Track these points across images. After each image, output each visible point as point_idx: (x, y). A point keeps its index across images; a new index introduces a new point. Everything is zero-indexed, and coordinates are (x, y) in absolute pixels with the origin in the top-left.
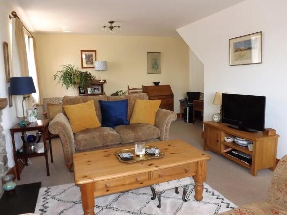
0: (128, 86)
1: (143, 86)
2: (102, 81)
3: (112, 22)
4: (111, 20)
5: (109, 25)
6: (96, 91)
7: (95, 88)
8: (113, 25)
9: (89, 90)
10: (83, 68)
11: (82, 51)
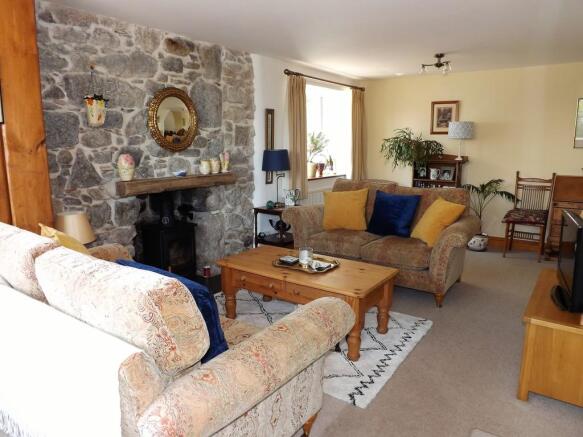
0: (518, 173)
1: (554, 174)
2: (459, 159)
3: (440, 56)
4: (439, 52)
5: (436, 61)
6: (447, 177)
7: (445, 172)
8: (443, 60)
9: (433, 172)
10: (433, 133)
11: (434, 103)
